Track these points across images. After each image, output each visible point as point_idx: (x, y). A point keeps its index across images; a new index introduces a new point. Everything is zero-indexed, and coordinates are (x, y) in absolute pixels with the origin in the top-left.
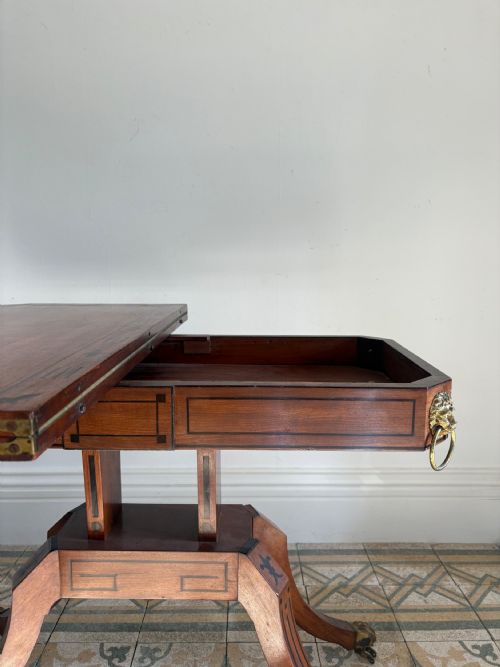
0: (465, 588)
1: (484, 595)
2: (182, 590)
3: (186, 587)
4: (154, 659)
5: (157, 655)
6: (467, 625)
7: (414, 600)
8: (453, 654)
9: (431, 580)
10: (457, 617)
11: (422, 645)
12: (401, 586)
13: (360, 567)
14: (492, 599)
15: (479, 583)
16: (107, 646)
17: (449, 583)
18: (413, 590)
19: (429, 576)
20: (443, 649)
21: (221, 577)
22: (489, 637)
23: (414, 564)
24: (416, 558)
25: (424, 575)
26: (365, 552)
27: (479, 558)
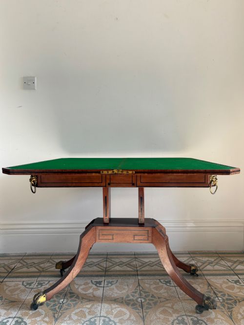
0: (229, 264)
1: (236, 266)
2: (134, 240)
3: (136, 238)
4: (112, 284)
5: (113, 283)
6: (230, 275)
7: (209, 267)
8: (224, 282)
9: (216, 262)
10: (226, 272)
11: (212, 280)
12: (204, 263)
13: (187, 258)
14: (240, 267)
15: (235, 262)
16: (93, 281)
17: (223, 262)
18: (208, 264)
19: (215, 260)
20: (221, 281)
21: (147, 235)
22: (238, 278)
23: (209, 257)
24: (210, 255)
25: (213, 260)
26: (189, 253)
27: (235, 255)
